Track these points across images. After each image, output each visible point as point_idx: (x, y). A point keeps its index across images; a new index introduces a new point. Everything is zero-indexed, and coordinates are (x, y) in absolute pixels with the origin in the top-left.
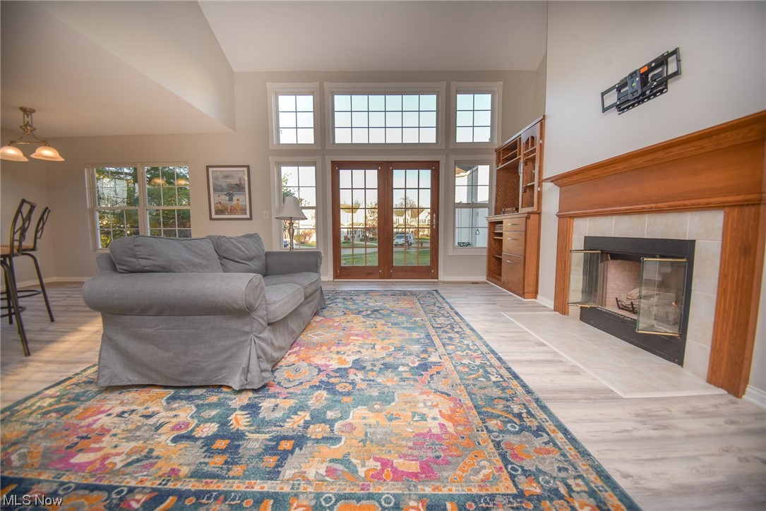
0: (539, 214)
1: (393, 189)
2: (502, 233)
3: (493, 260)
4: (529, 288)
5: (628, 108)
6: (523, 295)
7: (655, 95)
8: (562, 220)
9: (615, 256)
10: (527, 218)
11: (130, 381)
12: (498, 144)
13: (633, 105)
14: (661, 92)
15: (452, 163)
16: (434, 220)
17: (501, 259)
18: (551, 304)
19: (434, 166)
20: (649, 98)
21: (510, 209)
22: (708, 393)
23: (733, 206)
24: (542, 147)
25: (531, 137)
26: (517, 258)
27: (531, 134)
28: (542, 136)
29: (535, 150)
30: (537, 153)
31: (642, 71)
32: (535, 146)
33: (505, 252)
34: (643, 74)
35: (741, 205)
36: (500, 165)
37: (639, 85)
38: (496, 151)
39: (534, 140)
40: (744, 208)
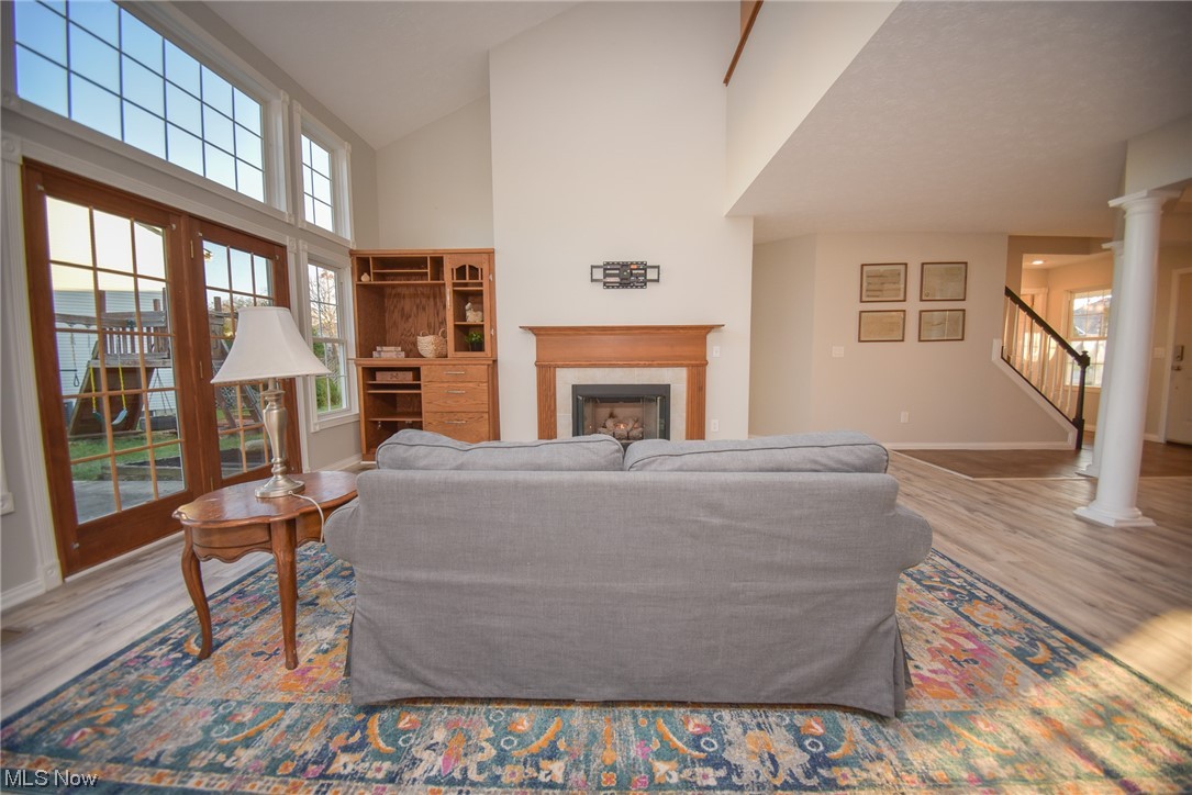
0: (495, 360)
5: (612, 287)
7: (637, 287)
8: (544, 369)
12: (351, 241)
13: (618, 287)
14: (642, 287)
20: (631, 287)
23: (693, 366)
24: (492, 284)
25: (470, 266)
26: (470, 416)
27: (468, 261)
28: (492, 271)
29: (481, 285)
30: (485, 289)
31: (632, 267)
32: (480, 281)
33: (434, 410)
34: (632, 270)
35: (697, 366)
36: (365, 278)
37: (628, 276)
38: (352, 253)
39: (474, 271)
40: (699, 368)
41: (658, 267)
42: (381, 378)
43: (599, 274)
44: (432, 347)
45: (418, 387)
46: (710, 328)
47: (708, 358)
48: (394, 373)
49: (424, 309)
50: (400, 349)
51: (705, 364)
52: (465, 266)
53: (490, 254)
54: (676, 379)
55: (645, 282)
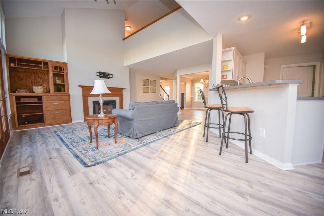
5: (102, 78)
8: (84, 97)
18: (83, 120)
20: (106, 78)
24: (67, 73)
25: (59, 67)
26: (63, 110)
27: (58, 65)
28: (67, 69)
29: (63, 72)
30: (65, 74)
32: (63, 71)
33: (49, 110)
34: (106, 74)
36: (12, 65)
38: (6, 55)
39: (61, 68)
40: (121, 96)
41: (112, 75)
42: (22, 100)
43: (98, 74)
44: (41, 90)
45: (42, 103)
46: (123, 89)
47: (123, 95)
48: (29, 98)
49: (30, 77)
50: (27, 90)
52: (57, 66)
53: (66, 64)
55: (109, 77)
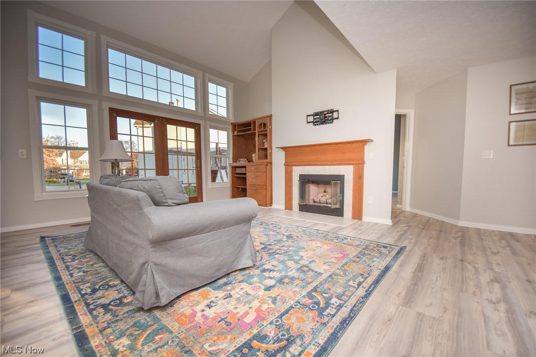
0: (271, 163)
1: (167, 139)
2: (246, 173)
3: (235, 189)
4: (268, 202)
5: (317, 125)
6: (266, 206)
7: (328, 123)
8: (287, 166)
9: (313, 182)
10: (266, 165)
11: (176, 294)
12: (232, 119)
13: (320, 124)
14: (331, 123)
15: (208, 126)
16: (198, 164)
17: (246, 188)
18: (283, 207)
19: (196, 127)
20: (326, 123)
21: (244, 159)
22: (353, 223)
23: (356, 164)
24: (271, 129)
26: (260, 186)
27: (263, 121)
28: (271, 124)
29: (267, 131)
30: (268, 132)
31: (325, 113)
32: (266, 129)
33: (249, 183)
34: (325, 114)
35: (358, 164)
36: (236, 133)
37: (324, 118)
38: (232, 124)
39: (265, 125)
40: (359, 165)
41: (338, 111)
43: (311, 119)
47: (365, 160)
48: (241, 169)
50: (246, 159)
51: (363, 163)
52: (262, 123)
53: (270, 117)
54: (347, 171)
55: (333, 119)
